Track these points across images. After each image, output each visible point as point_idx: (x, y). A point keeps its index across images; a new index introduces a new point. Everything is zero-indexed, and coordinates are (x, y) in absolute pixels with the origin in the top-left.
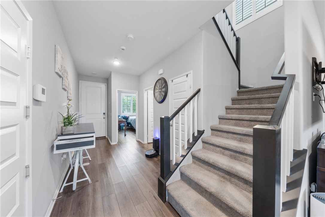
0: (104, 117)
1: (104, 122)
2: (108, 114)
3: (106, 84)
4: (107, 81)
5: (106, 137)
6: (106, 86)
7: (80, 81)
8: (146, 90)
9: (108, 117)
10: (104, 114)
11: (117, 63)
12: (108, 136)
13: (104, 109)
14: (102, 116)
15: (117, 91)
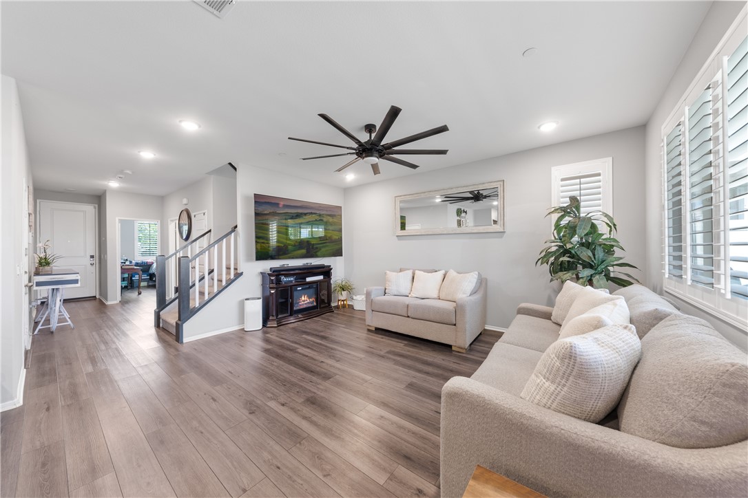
0: (92, 262)
1: (93, 272)
2: (101, 259)
3: (97, 206)
4: (99, 199)
5: (97, 297)
6: (95, 208)
7: (38, 201)
8: (172, 221)
9: (100, 263)
10: (92, 257)
11: (114, 184)
12: (100, 294)
13: (92, 249)
14: (88, 261)
15: (117, 221)
